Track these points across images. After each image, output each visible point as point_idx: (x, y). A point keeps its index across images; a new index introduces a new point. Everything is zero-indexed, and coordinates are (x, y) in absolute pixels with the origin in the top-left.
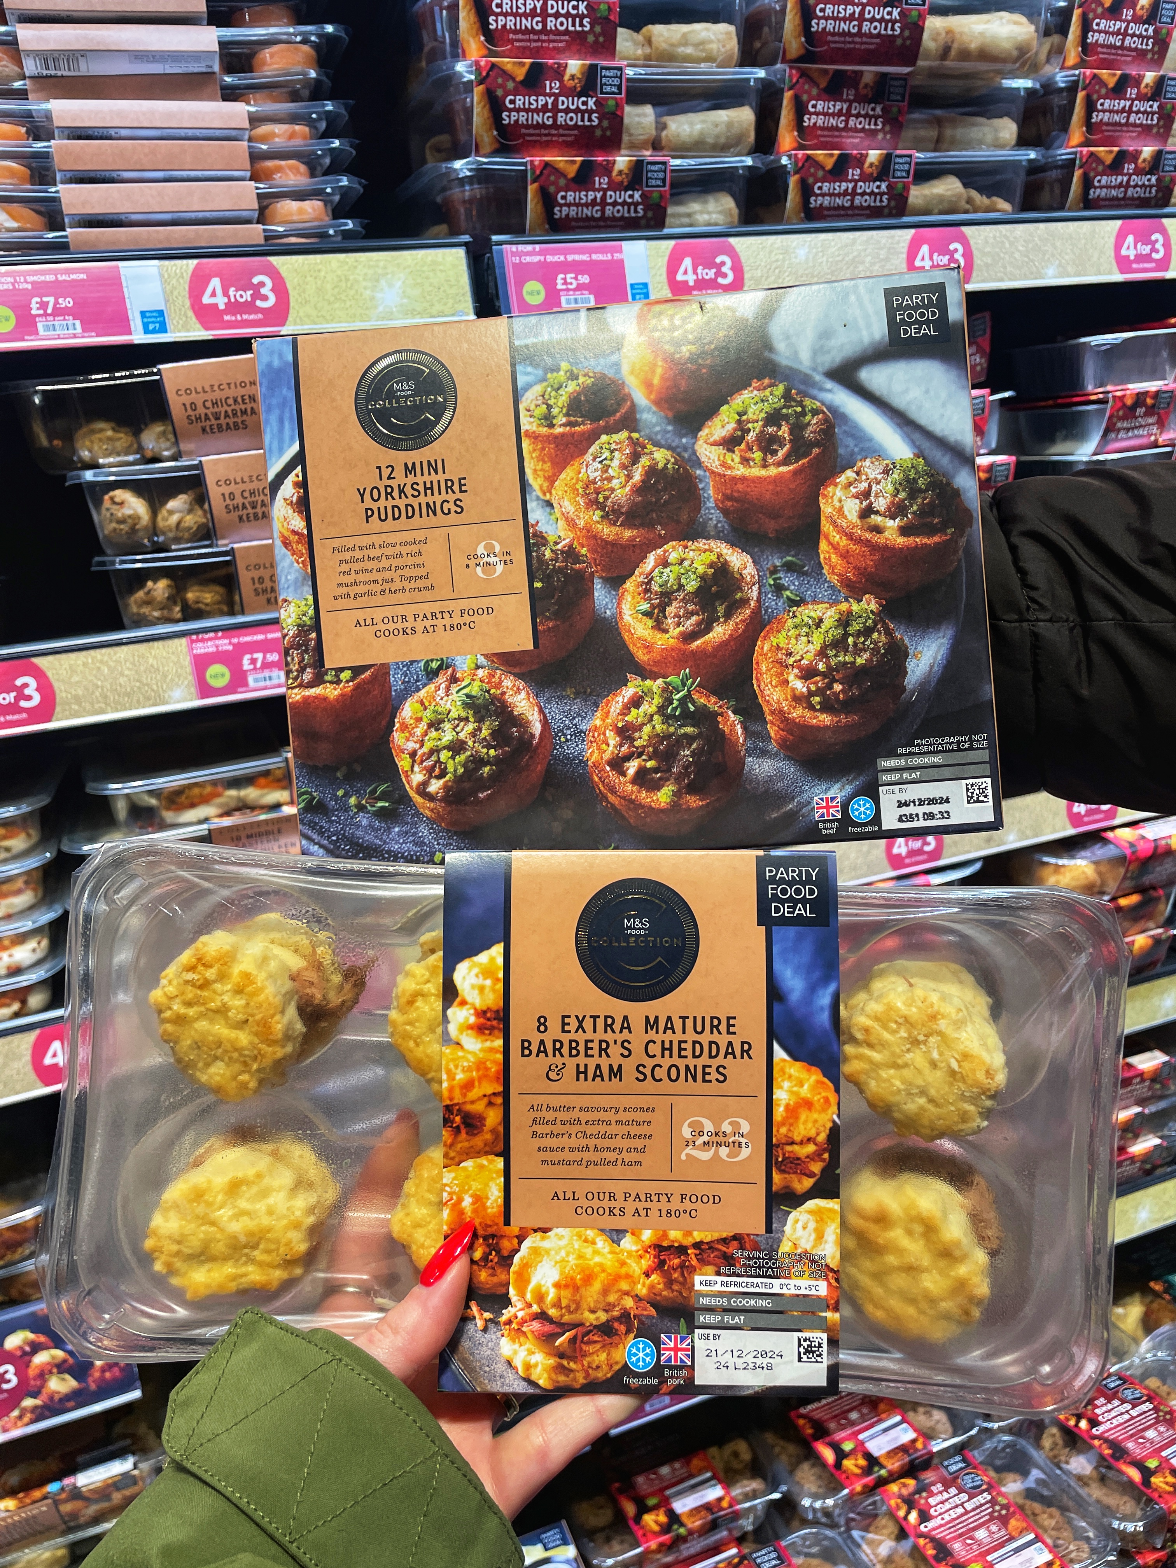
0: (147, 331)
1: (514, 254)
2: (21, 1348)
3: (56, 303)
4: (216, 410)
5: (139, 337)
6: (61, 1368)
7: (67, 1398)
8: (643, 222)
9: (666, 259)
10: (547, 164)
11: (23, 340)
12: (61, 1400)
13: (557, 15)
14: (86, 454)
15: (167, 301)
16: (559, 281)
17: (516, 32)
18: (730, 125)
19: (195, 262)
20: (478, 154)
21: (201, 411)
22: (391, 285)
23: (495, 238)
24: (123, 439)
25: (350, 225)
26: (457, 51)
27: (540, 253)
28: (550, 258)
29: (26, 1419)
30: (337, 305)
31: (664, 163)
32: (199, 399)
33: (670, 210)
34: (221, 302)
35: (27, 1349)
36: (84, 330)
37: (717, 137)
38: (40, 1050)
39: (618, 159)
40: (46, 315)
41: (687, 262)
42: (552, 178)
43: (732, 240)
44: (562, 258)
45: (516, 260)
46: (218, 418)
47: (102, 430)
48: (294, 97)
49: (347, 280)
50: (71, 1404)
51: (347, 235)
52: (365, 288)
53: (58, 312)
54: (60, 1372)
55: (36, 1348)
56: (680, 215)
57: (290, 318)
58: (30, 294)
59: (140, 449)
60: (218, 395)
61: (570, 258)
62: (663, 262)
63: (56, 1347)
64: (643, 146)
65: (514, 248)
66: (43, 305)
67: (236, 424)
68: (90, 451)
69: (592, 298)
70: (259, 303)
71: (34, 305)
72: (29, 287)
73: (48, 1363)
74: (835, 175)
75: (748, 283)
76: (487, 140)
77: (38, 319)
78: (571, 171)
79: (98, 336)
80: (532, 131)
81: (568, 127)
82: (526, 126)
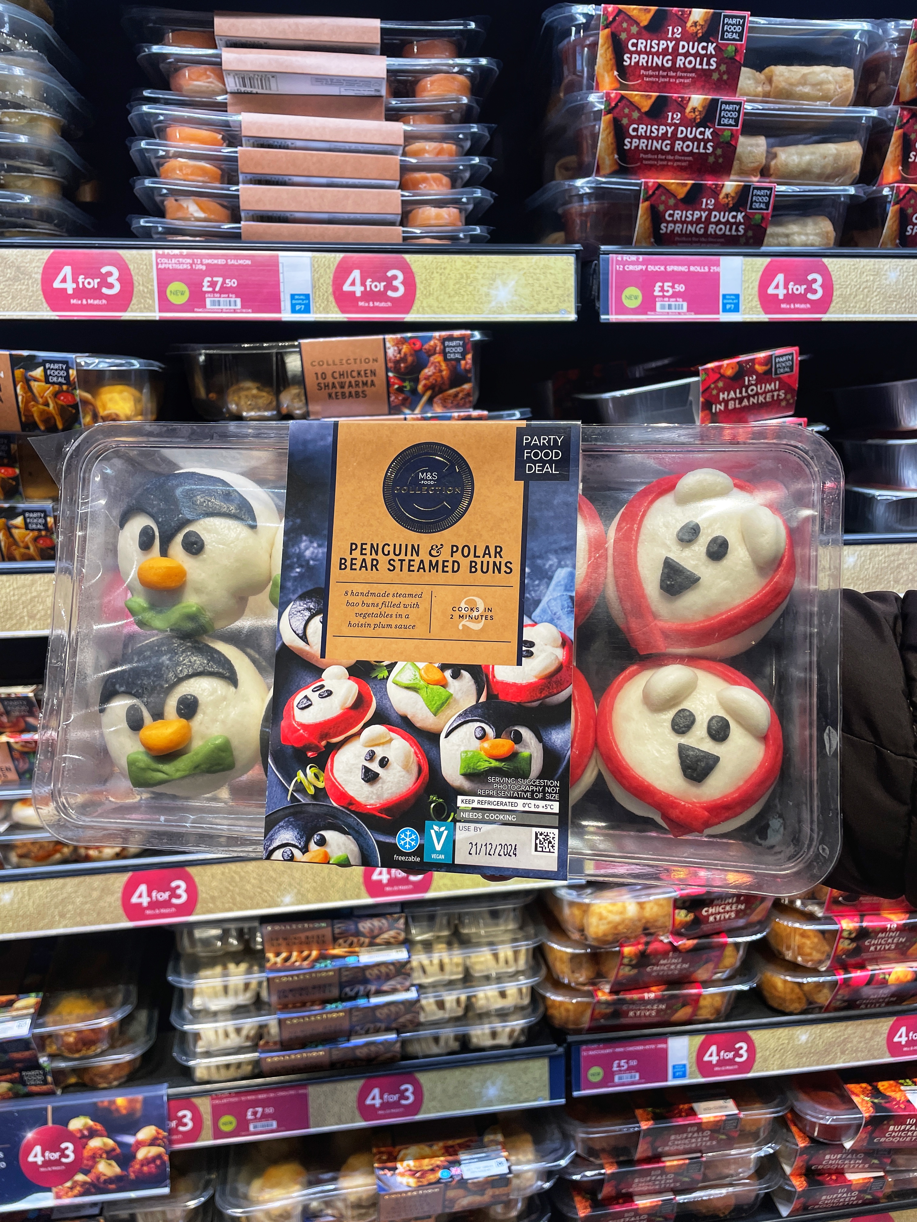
0: (294, 311)
1: (618, 263)
2: (81, 1131)
3: (224, 282)
4: (342, 380)
5: (287, 315)
6: (110, 1154)
7: (110, 1180)
8: (743, 240)
9: (760, 274)
10: (660, 186)
11: (193, 311)
12: (105, 1181)
13: (687, 55)
14: (233, 407)
15: (313, 287)
16: (657, 288)
17: (646, 68)
18: (837, 157)
19: (341, 255)
20: (598, 173)
21: (330, 380)
22: (505, 284)
23: (603, 248)
24: (265, 397)
25: (478, 230)
26: (593, 84)
27: (642, 263)
28: (651, 268)
29: (76, 1191)
30: (456, 298)
31: (770, 189)
32: (329, 370)
33: (769, 230)
34: (358, 290)
35: (86, 1133)
36: (243, 306)
37: (824, 167)
38: (129, 890)
39: (726, 183)
40: (214, 292)
41: (780, 278)
42: (663, 198)
43: (825, 260)
44: (662, 268)
45: (620, 268)
46: (342, 387)
47: (248, 389)
48: (448, 119)
49: (468, 277)
50: (113, 1186)
51: (474, 239)
52: (482, 286)
53: (224, 290)
54: (108, 1159)
55: (93, 1134)
56: (778, 235)
57: (414, 308)
58: (203, 274)
59: (278, 408)
60: (345, 368)
61: (670, 268)
62: (756, 277)
63: (109, 1137)
64: (752, 172)
65: (619, 257)
66: (213, 284)
67: (357, 393)
68: (237, 405)
69: (685, 304)
70: (390, 293)
71: (206, 283)
72: (204, 268)
73: (100, 1149)
75: (837, 300)
76: (609, 163)
77: (207, 295)
78: (681, 192)
79: (254, 312)
80: (650, 156)
81: (684, 154)
82: (645, 152)
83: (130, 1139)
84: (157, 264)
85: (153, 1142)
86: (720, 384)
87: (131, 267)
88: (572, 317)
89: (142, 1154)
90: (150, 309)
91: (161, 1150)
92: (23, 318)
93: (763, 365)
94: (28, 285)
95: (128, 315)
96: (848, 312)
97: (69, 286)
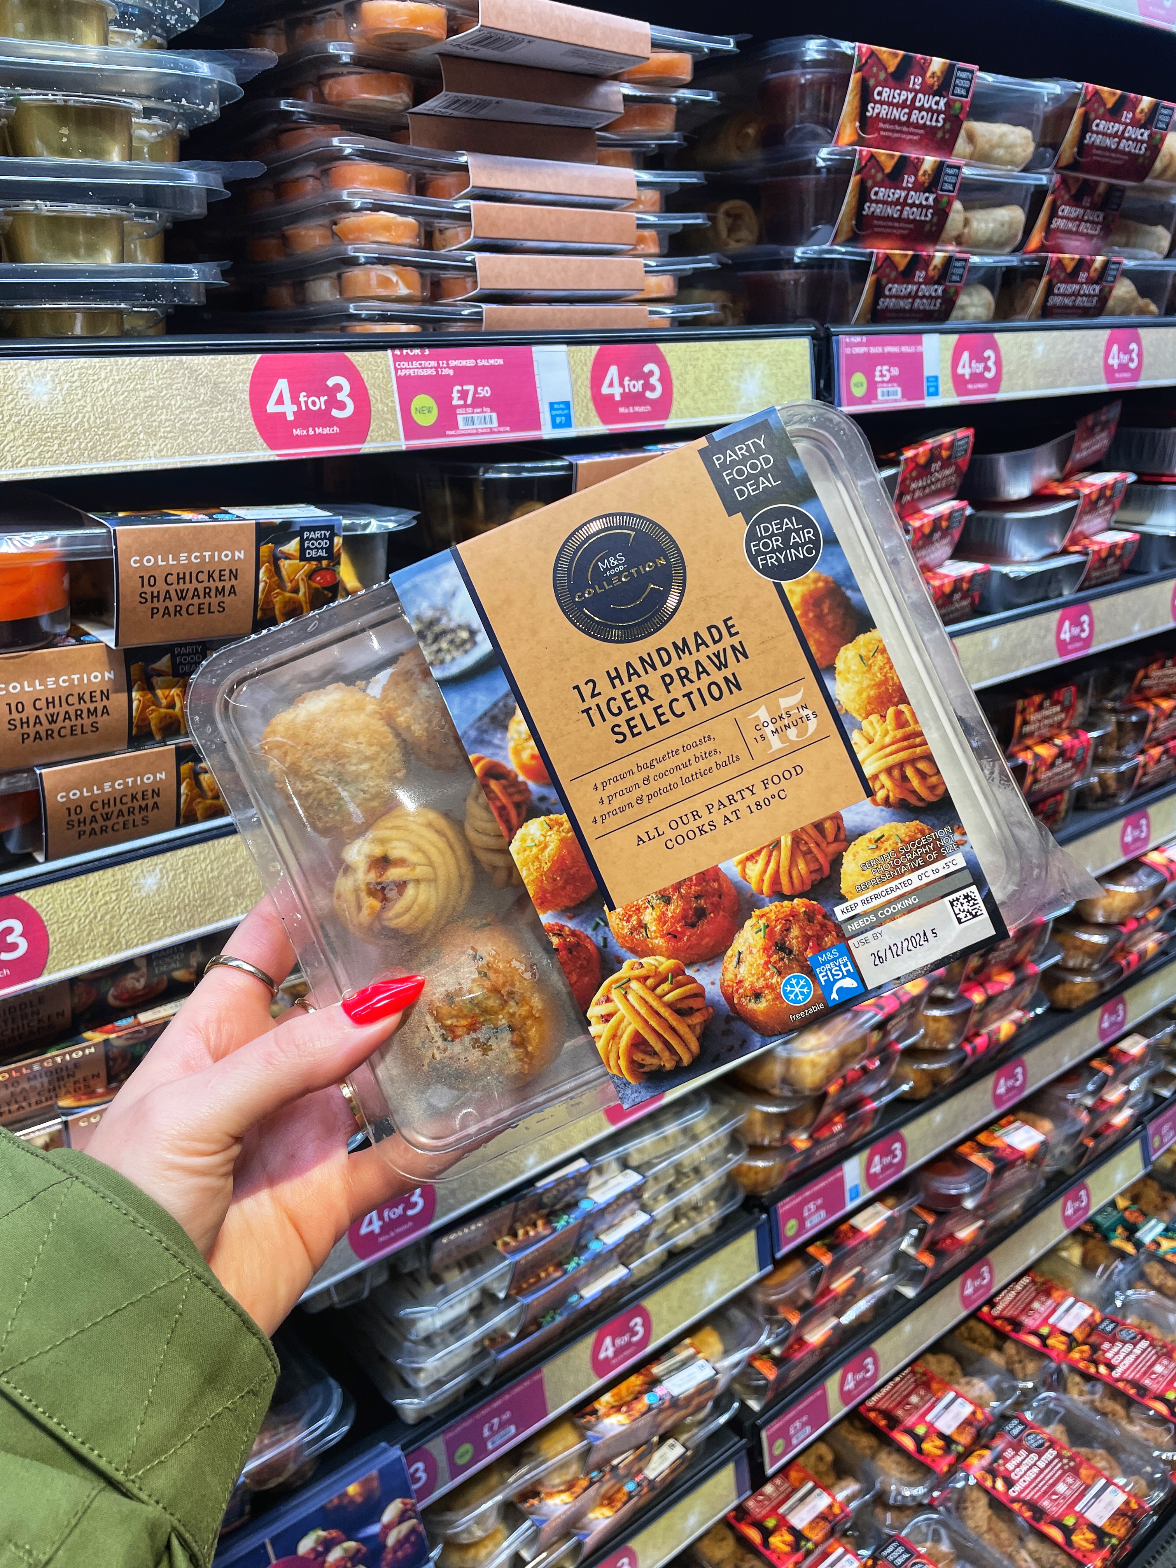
0: (555, 425)
1: (847, 345)
2: (314, 1550)
3: (476, 392)
5: (547, 432)
6: (355, 1559)
8: (937, 315)
9: (951, 353)
11: (445, 436)
13: (921, 109)
15: (573, 392)
16: (877, 373)
17: (885, 121)
18: (1010, 224)
19: (597, 348)
20: (835, 241)
22: (752, 375)
23: (834, 329)
25: (710, 309)
27: (868, 344)
28: (873, 350)
30: (710, 397)
31: (966, 260)
33: (957, 303)
34: (617, 392)
35: (320, 1549)
36: (501, 423)
37: (1000, 235)
39: (936, 254)
40: (465, 406)
41: (966, 356)
42: (887, 271)
43: (996, 336)
44: (882, 350)
45: (848, 351)
49: (719, 369)
52: (733, 378)
53: (478, 403)
55: (328, 1545)
56: (961, 308)
57: (673, 411)
58: (451, 381)
61: (886, 350)
62: (949, 356)
63: (349, 1539)
64: (953, 242)
65: (848, 339)
66: (464, 395)
69: (899, 390)
70: (648, 394)
71: (455, 395)
72: (451, 372)
73: (342, 1559)
74: (1072, 277)
75: (1005, 377)
76: (846, 228)
77: (458, 411)
78: (902, 264)
79: (512, 431)
80: (881, 223)
81: (908, 221)
82: (879, 218)
83: (375, 1529)
84: (396, 370)
85: (402, 1517)
86: (914, 474)
87: (364, 376)
89: (391, 1540)
90: (393, 435)
91: (414, 1521)
92: (232, 462)
93: (947, 449)
94: (232, 410)
95: (368, 447)
96: (1013, 390)
97: (289, 410)
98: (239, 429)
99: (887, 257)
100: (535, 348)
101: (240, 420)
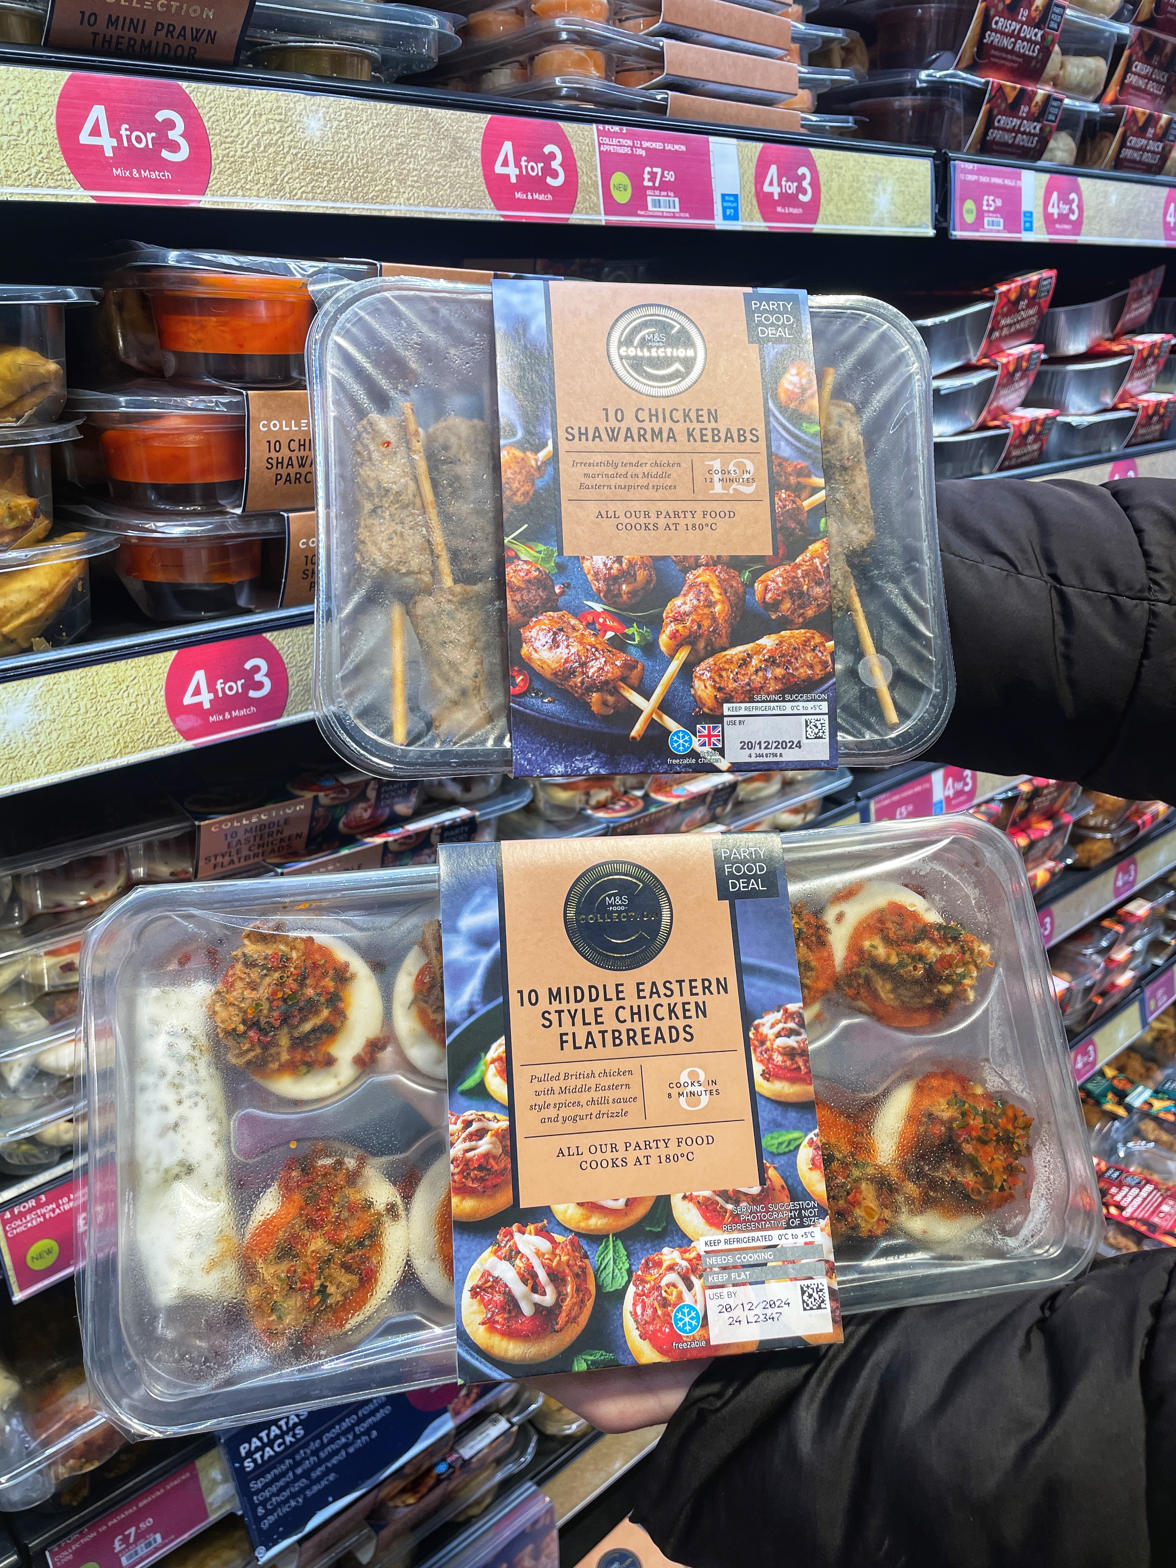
0: (726, 217)
1: (961, 171)
3: (663, 175)
5: (719, 223)
9: (1043, 191)
11: (636, 215)
15: (740, 185)
16: (985, 203)
18: (1096, 73)
19: (760, 145)
22: (884, 190)
23: (950, 154)
25: (850, 121)
27: (979, 172)
28: (981, 178)
30: (850, 206)
31: (1061, 100)
33: (1048, 144)
34: (776, 191)
36: (682, 209)
37: (1088, 82)
39: (1039, 90)
40: (653, 188)
41: (1054, 196)
42: (999, 101)
43: (1076, 180)
44: (990, 180)
45: (962, 177)
52: (869, 191)
53: (665, 186)
57: (820, 216)
58: (643, 162)
61: (993, 180)
62: (1042, 194)
64: (1052, 81)
65: (963, 165)
66: (653, 176)
69: (1002, 221)
70: (801, 197)
71: (646, 176)
72: (643, 153)
74: (1142, 132)
75: (1085, 221)
76: (968, 55)
77: (649, 192)
78: (1011, 96)
79: (691, 218)
80: (997, 53)
81: (1019, 55)
82: (997, 48)
84: (600, 145)
86: (1005, 309)
87: (574, 147)
88: (931, 232)
90: (594, 209)
92: (465, 218)
93: (1034, 288)
94: (466, 167)
95: (576, 218)
96: (1091, 234)
97: (512, 172)
98: (472, 185)
99: (1000, 88)
100: (712, 139)
101: (473, 177)
